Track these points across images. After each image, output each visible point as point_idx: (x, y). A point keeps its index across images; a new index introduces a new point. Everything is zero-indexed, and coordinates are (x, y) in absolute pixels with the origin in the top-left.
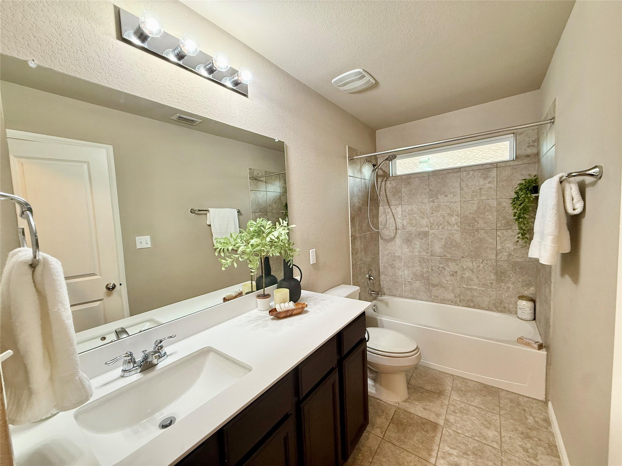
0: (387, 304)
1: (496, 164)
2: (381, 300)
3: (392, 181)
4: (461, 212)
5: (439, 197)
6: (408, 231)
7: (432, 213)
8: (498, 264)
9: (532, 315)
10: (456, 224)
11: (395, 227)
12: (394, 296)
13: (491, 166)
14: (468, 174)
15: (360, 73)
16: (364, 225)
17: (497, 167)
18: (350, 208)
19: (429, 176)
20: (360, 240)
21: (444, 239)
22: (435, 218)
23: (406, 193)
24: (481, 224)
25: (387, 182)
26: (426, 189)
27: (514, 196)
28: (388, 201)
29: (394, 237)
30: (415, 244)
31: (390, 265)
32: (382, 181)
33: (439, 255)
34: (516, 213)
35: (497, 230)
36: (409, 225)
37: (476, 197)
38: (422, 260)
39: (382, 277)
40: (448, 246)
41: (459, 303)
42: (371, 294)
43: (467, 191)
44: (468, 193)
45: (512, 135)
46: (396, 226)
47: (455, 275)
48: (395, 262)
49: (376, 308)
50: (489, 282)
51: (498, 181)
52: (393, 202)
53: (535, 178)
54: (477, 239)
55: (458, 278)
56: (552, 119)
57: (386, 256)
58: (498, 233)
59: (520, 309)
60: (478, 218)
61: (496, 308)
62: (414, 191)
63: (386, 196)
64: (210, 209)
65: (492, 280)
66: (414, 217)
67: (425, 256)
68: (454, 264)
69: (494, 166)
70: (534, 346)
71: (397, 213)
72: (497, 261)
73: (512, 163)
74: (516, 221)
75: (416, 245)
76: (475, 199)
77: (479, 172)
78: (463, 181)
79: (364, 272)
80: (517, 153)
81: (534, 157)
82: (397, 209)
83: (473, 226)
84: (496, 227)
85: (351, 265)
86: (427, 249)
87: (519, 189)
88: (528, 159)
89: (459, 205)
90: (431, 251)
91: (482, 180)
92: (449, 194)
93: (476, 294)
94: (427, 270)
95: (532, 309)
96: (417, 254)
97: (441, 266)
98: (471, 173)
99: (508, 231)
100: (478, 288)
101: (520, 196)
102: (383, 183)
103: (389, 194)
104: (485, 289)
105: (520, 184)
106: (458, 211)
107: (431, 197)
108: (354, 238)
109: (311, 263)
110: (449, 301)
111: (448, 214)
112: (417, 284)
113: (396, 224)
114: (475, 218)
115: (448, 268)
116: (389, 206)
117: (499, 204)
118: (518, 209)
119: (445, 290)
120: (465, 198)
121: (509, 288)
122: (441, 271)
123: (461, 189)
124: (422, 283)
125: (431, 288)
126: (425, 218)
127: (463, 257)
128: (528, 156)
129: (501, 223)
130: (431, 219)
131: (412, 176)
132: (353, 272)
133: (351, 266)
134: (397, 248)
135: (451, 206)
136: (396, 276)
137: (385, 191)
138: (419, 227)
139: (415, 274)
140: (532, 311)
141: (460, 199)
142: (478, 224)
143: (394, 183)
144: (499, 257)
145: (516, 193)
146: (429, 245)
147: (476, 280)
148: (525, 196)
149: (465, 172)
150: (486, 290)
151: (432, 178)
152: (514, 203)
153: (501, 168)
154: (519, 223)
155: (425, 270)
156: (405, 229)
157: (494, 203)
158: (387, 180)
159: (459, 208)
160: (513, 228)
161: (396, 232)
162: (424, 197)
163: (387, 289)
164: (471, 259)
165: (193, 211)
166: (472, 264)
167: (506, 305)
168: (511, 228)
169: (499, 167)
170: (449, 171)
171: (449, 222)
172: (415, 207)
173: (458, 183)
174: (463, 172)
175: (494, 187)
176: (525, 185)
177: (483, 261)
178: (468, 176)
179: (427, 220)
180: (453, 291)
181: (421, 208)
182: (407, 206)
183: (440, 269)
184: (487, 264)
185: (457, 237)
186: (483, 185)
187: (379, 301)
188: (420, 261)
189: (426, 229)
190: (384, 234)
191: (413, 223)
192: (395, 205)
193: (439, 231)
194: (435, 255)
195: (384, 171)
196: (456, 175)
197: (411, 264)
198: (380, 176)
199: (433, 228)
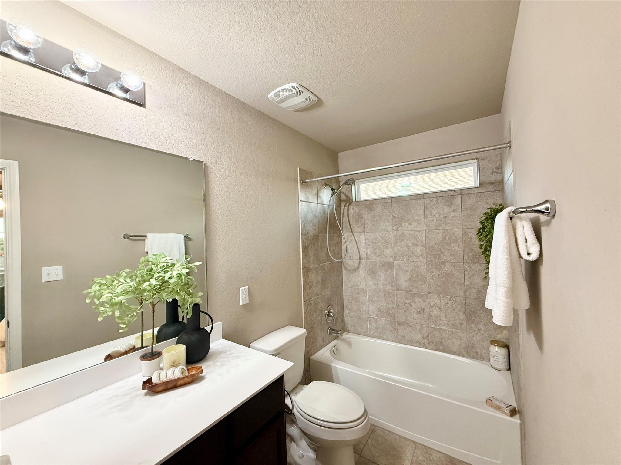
0: (349, 344)
1: (459, 191)
2: (343, 340)
3: (355, 206)
4: (426, 242)
5: (403, 224)
6: (372, 261)
7: (397, 243)
8: (466, 301)
9: (506, 364)
10: (422, 255)
11: (359, 257)
12: (359, 334)
13: (454, 193)
14: (431, 200)
15: (296, 88)
16: (322, 255)
17: (461, 194)
18: (302, 236)
19: (392, 202)
20: (315, 272)
21: (409, 271)
22: (399, 248)
23: (370, 219)
24: (447, 256)
25: (349, 207)
26: (389, 216)
27: (480, 226)
28: (351, 227)
29: (358, 268)
30: (379, 276)
31: (354, 298)
32: (345, 207)
33: (404, 289)
34: (482, 245)
35: (464, 263)
36: (373, 255)
37: (441, 226)
38: (387, 294)
39: (346, 312)
40: (414, 279)
41: (427, 346)
42: (331, 334)
43: (432, 219)
44: (432, 222)
45: (475, 161)
46: (360, 255)
47: (422, 312)
48: (359, 296)
49: (336, 350)
50: (458, 322)
51: (463, 209)
52: (356, 229)
53: (501, 207)
54: (444, 272)
55: (425, 316)
56: (508, 143)
57: (350, 289)
58: (465, 266)
59: (493, 356)
60: (444, 249)
61: (467, 352)
62: (378, 218)
63: (349, 223)
64: (148, 235)
65: (462, 320)
66: (378, 246)
67: (390, 290)
68: (420, 300)
69: (457, 193)
70: (506, 412)
71: (360, 241)
72: (466, 298)
73: (476, 191)
74: (483, 255)
75: (381, 277)
76: (440, 228)
77: (443, 199)
78: (427, 208)
79: (321, 307)
80: (481, 180)
81: (499, 185)
82: (360, 237)
83: (439, 258)
84: (464, 260)
85: (303, 301)
86: (392, 282)
87: (485, 219)
88: (492, 186)
89: (423, 234)
90: (396, 284)
91: (446, 208)
92: (413, 222)
93: (445, 336)
94: (393, 306)
95: (506, 357)
96: (382, 287)
97: (407, 301)
98: (435, 200)
99: (476, 265)
100: (447, 329)
101: (486, 227)
102: (346, 208)
103: (352, 220)
104: (454, 330)
105: (486, 213)
106: (422, 241)
107: (395, 225)
108: (307, 270)
109: (241, 304)
110: (417, 342)
111: (413, 244)
112: (383, 321)
113: (359, 253)
114: (440, 249)
115: (414, 304)
116: (353, 233)
117: (465, 234)
118: (484, 241)
119: (412, 329)
120: (430, 227)
121: (480, 330)
122: (408, 307)
123: (425, 217)
124: (387, 320)
125: (398, 327)
126: (390, 247)
127: (429, 293)
128: (492, 183)
129: (468, 255)
130: (396, 248)
131: (375, 202)
132: (306, 309)
133: (303, 303)
134: (361, 280)
135: (415, 235)
136: (361, 311)
137: (348, 217)
138: (383, 258)
139: (380, 310)
140: (506, 360)
141: (424, 228)
142: (444, 256)
143: (357, 209)
144: (468, 294)
145: (482, 223)
146: (394, 277)
147: (444, 319)
148: (491, 227)
149: (428, 199)
150: (456, 331)
151: (395, 205)
152: (480, 234)
153: (465, 196)
154: (486, 257)
155: (391, 306)
156: (369, 259)
157: (460, 233)
158: (350, 205)
159: (424, 238)
160: (481, 262)
161: (360, 261)
162: (388, 224)
163: (352, 326)
164: (438, 295)
165: (126, 237)
166: (439, 301)
167: (478, 350)
168: (479, 262)
169: (463, 195)
170: (413, 197)
171: (414, 252)
172: (379, 236)
173: (422, 211)
174: (427, 199)
175: (459, 216)
176: (491, 215)
177: (451, 297)
178: (432, 203)
179: (391, 249)
180: (420, 331)
181: (385, 237)
182: (370, 234)
183: (406, 305)
184: (456, 301)
185: (423, 269)
186: (447, 213)
187: (341, 340)
188: (385, 296)
189: (391, 260)
190: (347, 264)
191: (377, 253)
192: (359, 232)
193: (403, 262)
194: (401, 289)
195: (347, 196)
196: (419, 201)
197: (376, 298)
198: (343, 201)
199: (398, 259)
